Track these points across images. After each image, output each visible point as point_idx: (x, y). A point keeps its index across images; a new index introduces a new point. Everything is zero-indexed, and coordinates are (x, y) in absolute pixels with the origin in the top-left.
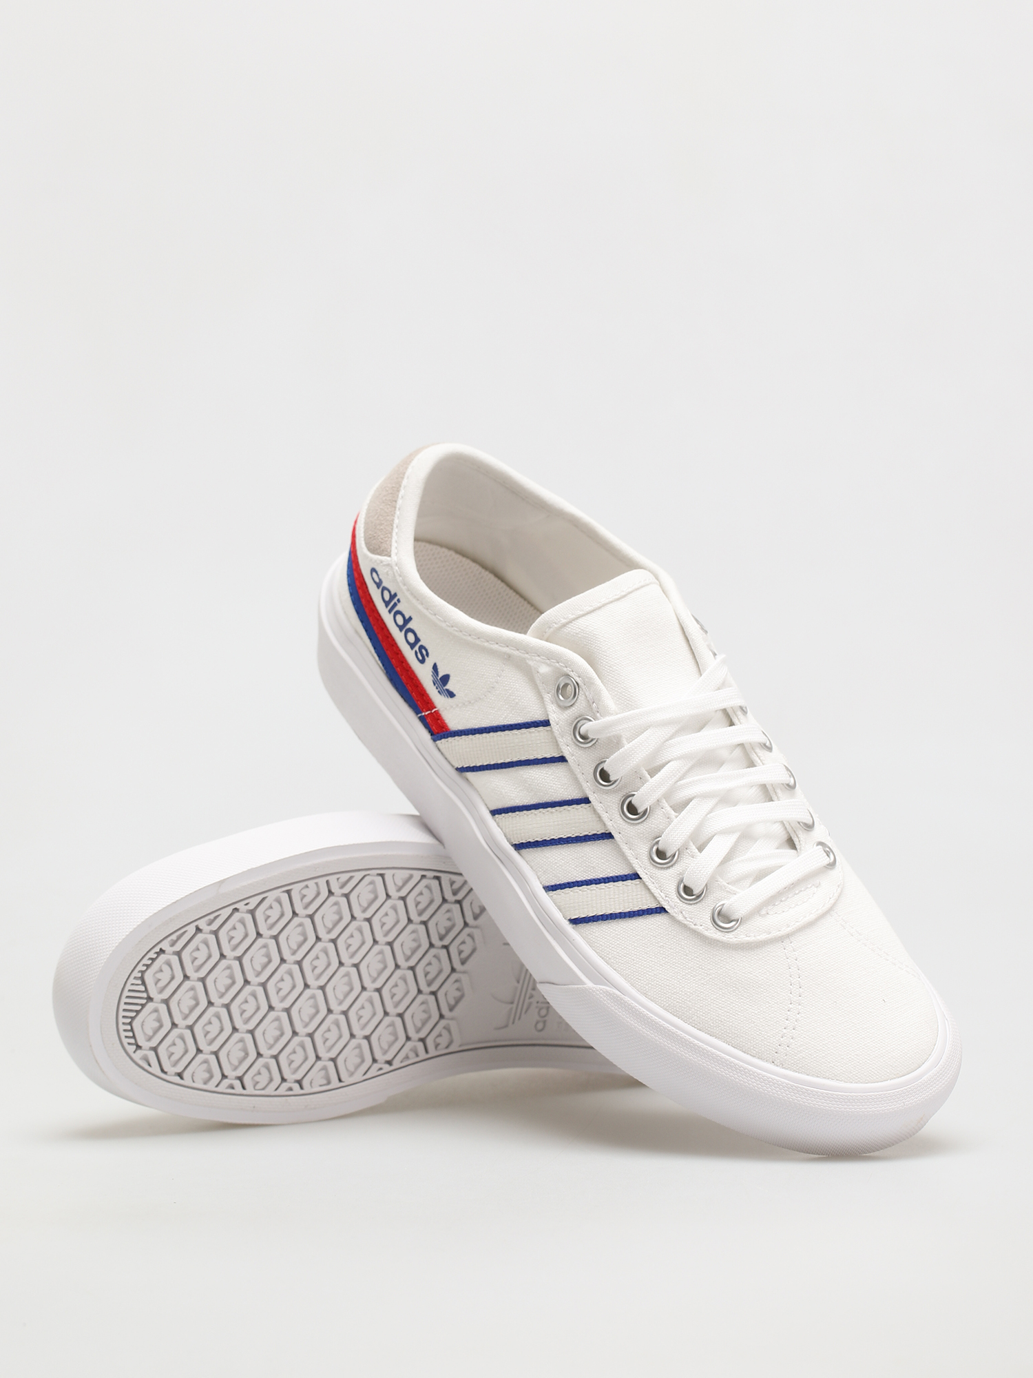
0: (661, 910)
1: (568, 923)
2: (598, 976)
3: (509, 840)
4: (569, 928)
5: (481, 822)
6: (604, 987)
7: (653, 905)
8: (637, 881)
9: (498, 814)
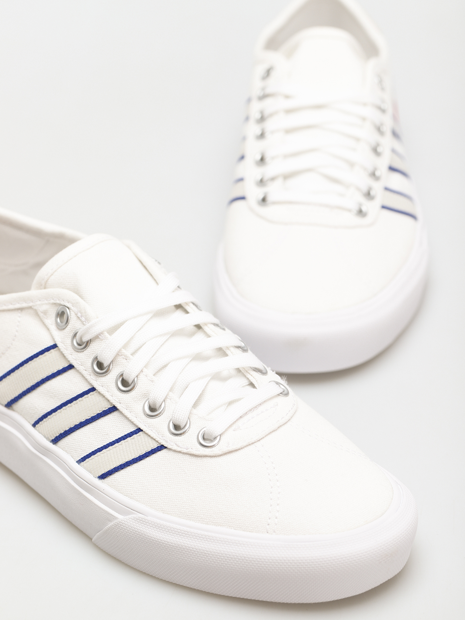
0: (161, 448)
1: (97, 479)
2: (127, 510)
3: (47, 439)
4: (99, 483)
5: (27, 435)
6: (132, 516)
7: (155, 446)
8: (141, 433)
9: (37, 424)
